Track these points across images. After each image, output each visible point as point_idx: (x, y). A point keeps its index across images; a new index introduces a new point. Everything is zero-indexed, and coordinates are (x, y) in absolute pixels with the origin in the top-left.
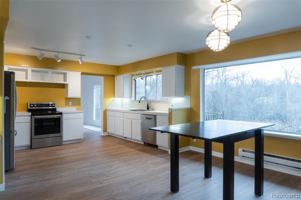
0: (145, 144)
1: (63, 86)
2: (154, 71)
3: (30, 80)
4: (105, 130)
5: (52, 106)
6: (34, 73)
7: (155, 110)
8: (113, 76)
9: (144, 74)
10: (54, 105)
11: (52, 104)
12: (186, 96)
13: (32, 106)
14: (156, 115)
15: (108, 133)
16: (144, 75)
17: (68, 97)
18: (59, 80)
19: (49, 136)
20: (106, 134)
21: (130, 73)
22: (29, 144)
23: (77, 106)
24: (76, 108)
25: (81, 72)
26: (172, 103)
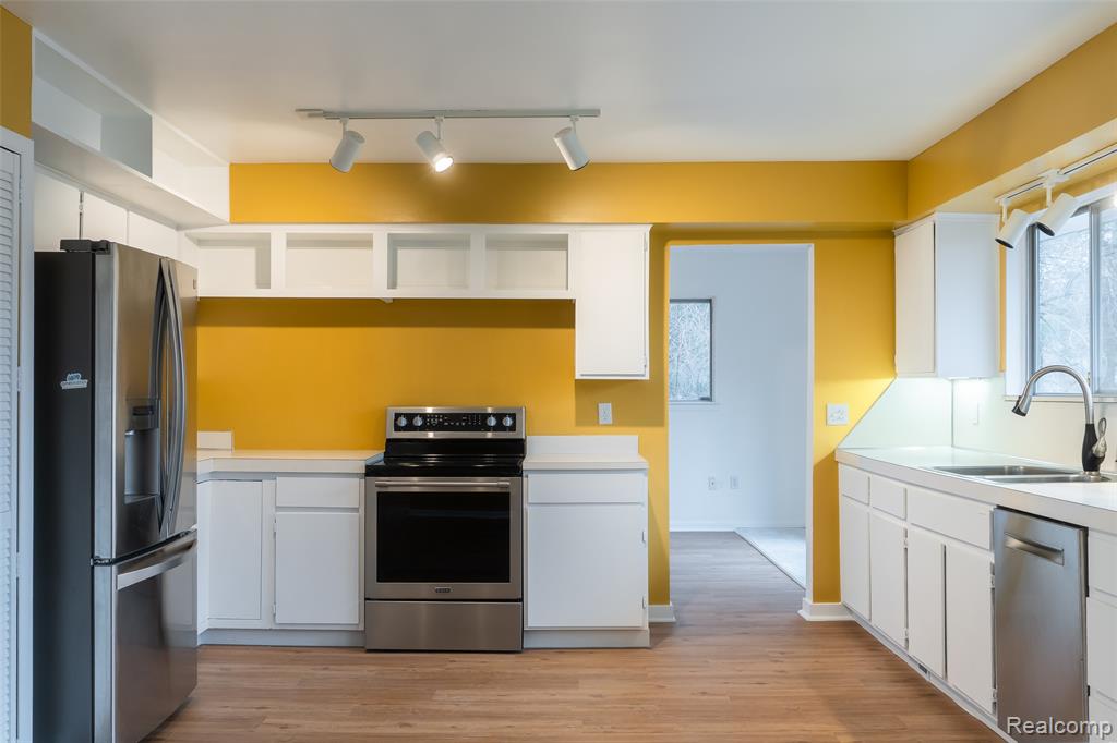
4: (827, 584)
5: (500, 427)
10: (510, 422)
11: (500, 417)
13: (403, 422)
15: (847, 608)
17: (578, 377)
20: (828, 614)
22: (356, 621)
24: (635, 438)
25: (649, 227)
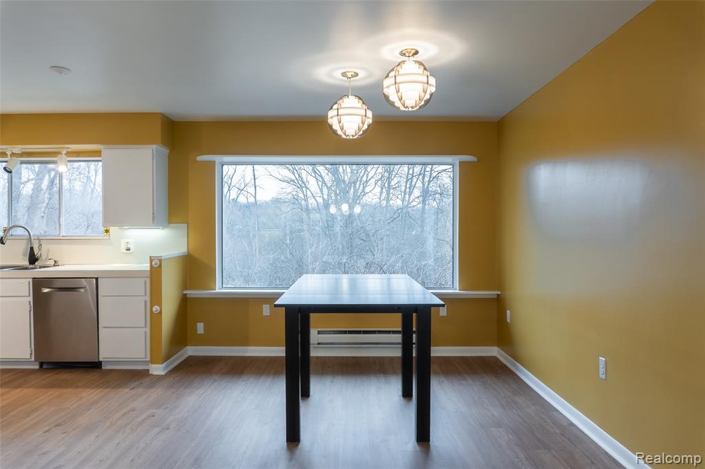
0: (45, 366)
2: (64, 152)
7: (63, 265)
9: (14, 154)
12: (171, 225)
14: (97, 279)
26: (127, 243)
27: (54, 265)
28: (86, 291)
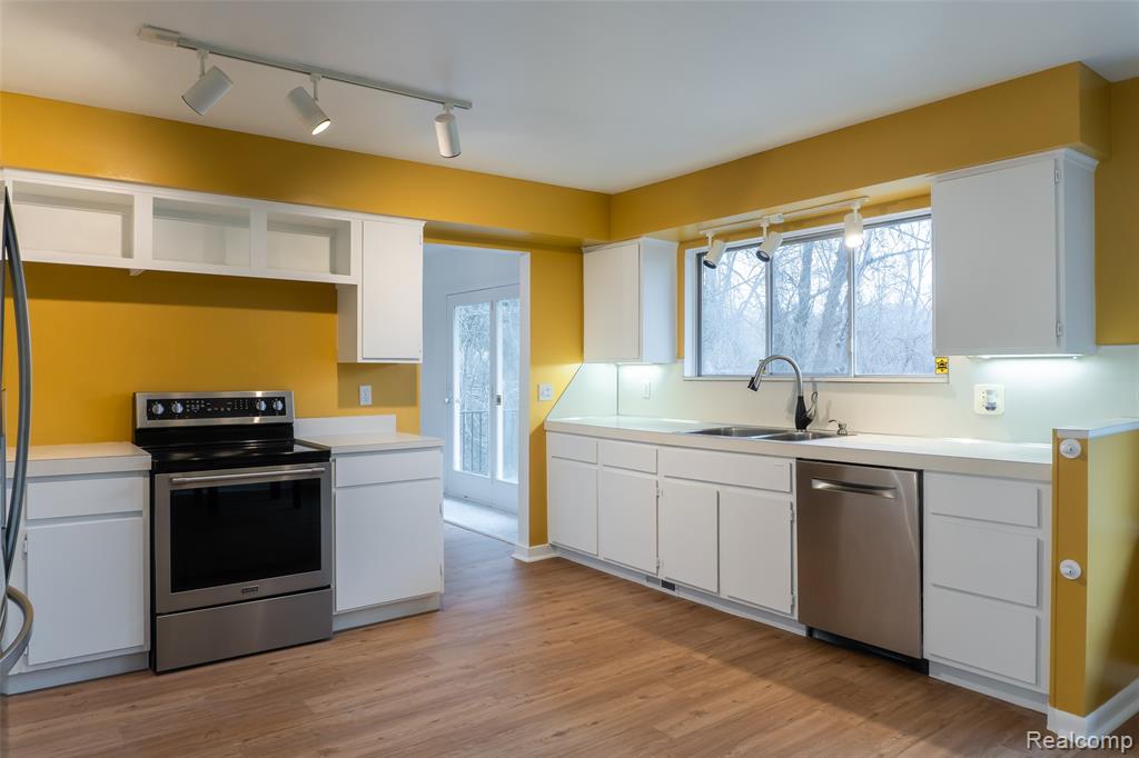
0: (816, 636)
1: (326, 299)
2: (857, 206)
3: (144, 258)
4: (538, 533)
5: (270, 411)
6: (165, 223)
7: (856, 434)
8: (576, 251)
9: (772, 227)
10: (280, 406)
11: (269, 401)
12: (1106, 348)
13: (160, 409)
14: (920, 473)
15: (554, 547)
16: (773, 233)
17: (360, 360)
18: (306, 262)
19: (253, 590)
20: (540, 554)
21: (672, 231)
22: (142, 643)
23: (405, 411)
24: (394, 416)
25: (423, 223)
26: (989, 392)
27: (839, 434)
28: (897, 495)
